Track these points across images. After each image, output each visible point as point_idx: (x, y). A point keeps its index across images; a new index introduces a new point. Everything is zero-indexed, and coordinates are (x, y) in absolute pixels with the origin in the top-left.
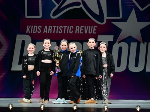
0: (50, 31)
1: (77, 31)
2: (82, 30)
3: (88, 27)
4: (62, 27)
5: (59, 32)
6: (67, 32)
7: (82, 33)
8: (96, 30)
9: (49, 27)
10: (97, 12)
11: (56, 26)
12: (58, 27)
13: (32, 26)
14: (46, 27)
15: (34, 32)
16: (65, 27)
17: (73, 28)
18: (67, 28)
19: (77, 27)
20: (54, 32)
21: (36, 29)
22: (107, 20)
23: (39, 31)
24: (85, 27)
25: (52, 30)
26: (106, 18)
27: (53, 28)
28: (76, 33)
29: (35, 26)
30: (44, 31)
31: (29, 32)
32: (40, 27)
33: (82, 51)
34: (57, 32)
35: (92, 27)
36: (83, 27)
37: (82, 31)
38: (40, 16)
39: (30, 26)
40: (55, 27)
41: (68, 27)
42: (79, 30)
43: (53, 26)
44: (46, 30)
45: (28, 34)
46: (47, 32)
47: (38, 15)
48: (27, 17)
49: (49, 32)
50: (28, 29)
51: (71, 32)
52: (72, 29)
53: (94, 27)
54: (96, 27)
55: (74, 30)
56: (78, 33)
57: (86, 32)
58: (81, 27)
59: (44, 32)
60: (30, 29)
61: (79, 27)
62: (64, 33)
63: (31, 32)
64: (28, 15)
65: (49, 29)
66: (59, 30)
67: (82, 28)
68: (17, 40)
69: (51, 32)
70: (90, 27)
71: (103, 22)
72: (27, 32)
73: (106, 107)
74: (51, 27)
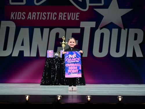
0: (34, 17)
1: (60, 17)
2: (65, 16)
3: (71, 13)
4: (46, 14)
5: (43, 18)
6: (51, 19)
7: (65, 19)
8: (78, 16)
9: (33, 13)
12: (41, 13)
13: (16, 13)
14: (30, 13)
15: (18, 18)
16: (49, 13)
17: (56, 14)
18: (50, 15)
19: (60, 13)
20: (38, 19)
21: (20, 16)
22: (90, 6)
23: (23, 18)
24: (68, 13)
25: (36, 16)
26: (88, 4)
27: (37, 14)
28: (59, 19)
29: (19, 13)
30: (28, 17)
31: (13, 19)
32: (24, 14)
33: (65, 38)
34: (41, 19)
35: (75, 13)
36: (66, 13)
37: (65, 18)
39: (14, 13)
40: (38, 13)
41: (52, 13)
42: (62, 16)
43: (37, 13)
44: (29, 17)
45: (12, 20)
46: (31, 19)
48: (11, 3)
49: (32, 19)
50: (12, 16)
51: (54, 18)
52: (55, 16)
53: (77, 13)
54: (79, 13)
55: (57, 16)
56: (61, 19)
57: (69, 19)
58: (65, 13)
59: (28, 19)
60: (14, 16)
61: (62, 13)
62: (48, 19)
63: (16, 19)
65: (33, 16)
66: (43, 16)
67: (65, 15)
68: (1, 26)
69: (35, 19)
70: (73, 13)
71: (85, 8)
72: (11, 19)
73: (89, 97)
74: (35, 13)
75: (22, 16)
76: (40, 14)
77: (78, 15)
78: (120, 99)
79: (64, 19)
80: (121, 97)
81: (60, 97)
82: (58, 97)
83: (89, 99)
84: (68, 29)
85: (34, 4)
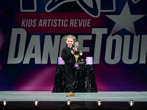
0: (45, 24)
1: (72, 24)
2: (77, 23)
3: (82, 20)
4: (57, 21)
5: (54, 25)
6: (62, 26)
7: (77, 26)
8: (90, 23)
9: (44, 20)
10: (91, 6)
11: (51, 20)
12: (53, 20)
13: (27, 20)
14: (41, 20)
15: (29, 26)
16: (60, 20)
17: (67, 21)
18: (61, 22)
19: (71, 20)
20: (49, 26)
21: (31, 23)
22: (101, 13)
23: (34, 25)
24: (79, 20)
25: (47, 23)
26: (100, 11)
27: (48, 21)
28: (70, 26)
29: (30, 20)
30: (39, 25)
31: (24, 26)
32: (35, 21)
34: (52, 26)
35: (86, 20)
36: (77, 20)
37: (76, 24)
38: (35, 10)
39: (25, 20)
40: (49, 20)
41: (63, 20)
42: (73, 23)
43: (48, 20)
44: (40, 24)
45: (23, 28)
46: (41, 26)
47: (33, 9)
48: (22, 11)
49: (43, 26)
50: (23, 23)
51: (66, 25)
52: (66, 23)
53: (89, 20)
54: (90, 20)
55: (68, 23)
56: (73, 26)
57: (80, 25)
58: (76, 20)
59: (39, 26)
60: (25, 23)
61: (73, 20)
62: (59, 26)
63: (26, 26)
64: (23, 9)
65: (44, 23)
66: (54, 23)
67: (77, 21)
68: (12, 33)
69: (46, 26)
70: (84, 20)
71: (97, 15)
72: (22, 26)
73: (99, 102)
74: (46, 20)
75: (33, 23)
76: (51, 22)
77: (90, 21)
78: (131, 104)
79: (75, 26)
80: (132, 102)
81: (70, 102)
82: (68, 102)
83: (99, 104)
84: (79, 36)
85: (45, 11)
